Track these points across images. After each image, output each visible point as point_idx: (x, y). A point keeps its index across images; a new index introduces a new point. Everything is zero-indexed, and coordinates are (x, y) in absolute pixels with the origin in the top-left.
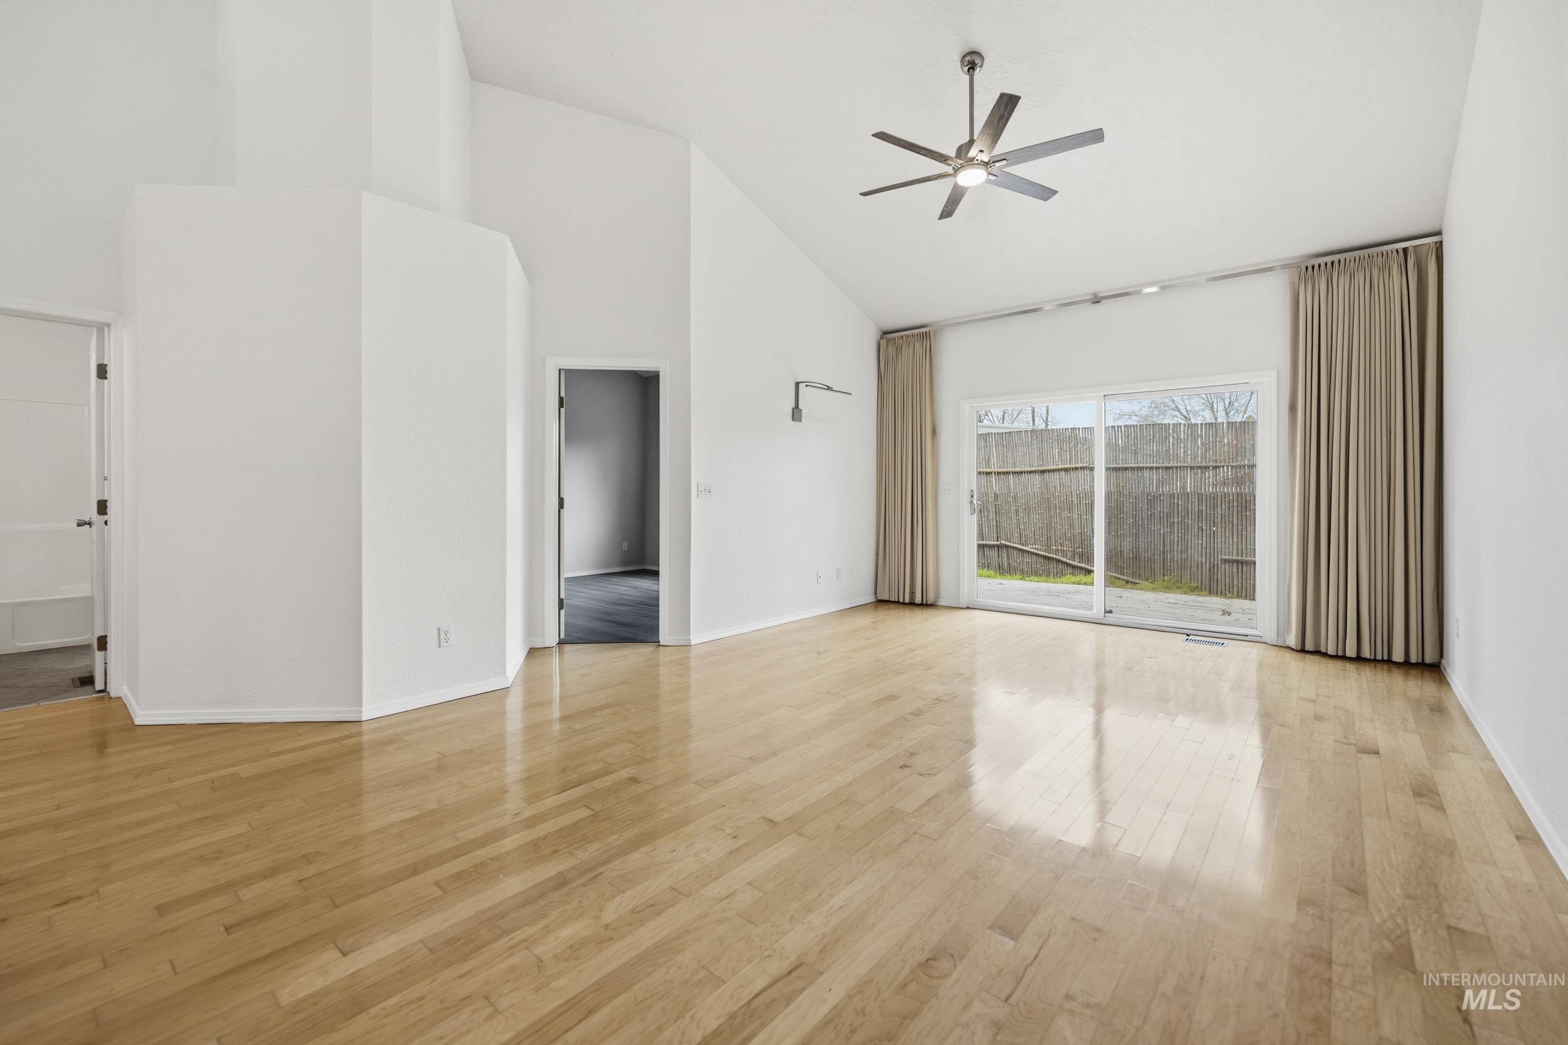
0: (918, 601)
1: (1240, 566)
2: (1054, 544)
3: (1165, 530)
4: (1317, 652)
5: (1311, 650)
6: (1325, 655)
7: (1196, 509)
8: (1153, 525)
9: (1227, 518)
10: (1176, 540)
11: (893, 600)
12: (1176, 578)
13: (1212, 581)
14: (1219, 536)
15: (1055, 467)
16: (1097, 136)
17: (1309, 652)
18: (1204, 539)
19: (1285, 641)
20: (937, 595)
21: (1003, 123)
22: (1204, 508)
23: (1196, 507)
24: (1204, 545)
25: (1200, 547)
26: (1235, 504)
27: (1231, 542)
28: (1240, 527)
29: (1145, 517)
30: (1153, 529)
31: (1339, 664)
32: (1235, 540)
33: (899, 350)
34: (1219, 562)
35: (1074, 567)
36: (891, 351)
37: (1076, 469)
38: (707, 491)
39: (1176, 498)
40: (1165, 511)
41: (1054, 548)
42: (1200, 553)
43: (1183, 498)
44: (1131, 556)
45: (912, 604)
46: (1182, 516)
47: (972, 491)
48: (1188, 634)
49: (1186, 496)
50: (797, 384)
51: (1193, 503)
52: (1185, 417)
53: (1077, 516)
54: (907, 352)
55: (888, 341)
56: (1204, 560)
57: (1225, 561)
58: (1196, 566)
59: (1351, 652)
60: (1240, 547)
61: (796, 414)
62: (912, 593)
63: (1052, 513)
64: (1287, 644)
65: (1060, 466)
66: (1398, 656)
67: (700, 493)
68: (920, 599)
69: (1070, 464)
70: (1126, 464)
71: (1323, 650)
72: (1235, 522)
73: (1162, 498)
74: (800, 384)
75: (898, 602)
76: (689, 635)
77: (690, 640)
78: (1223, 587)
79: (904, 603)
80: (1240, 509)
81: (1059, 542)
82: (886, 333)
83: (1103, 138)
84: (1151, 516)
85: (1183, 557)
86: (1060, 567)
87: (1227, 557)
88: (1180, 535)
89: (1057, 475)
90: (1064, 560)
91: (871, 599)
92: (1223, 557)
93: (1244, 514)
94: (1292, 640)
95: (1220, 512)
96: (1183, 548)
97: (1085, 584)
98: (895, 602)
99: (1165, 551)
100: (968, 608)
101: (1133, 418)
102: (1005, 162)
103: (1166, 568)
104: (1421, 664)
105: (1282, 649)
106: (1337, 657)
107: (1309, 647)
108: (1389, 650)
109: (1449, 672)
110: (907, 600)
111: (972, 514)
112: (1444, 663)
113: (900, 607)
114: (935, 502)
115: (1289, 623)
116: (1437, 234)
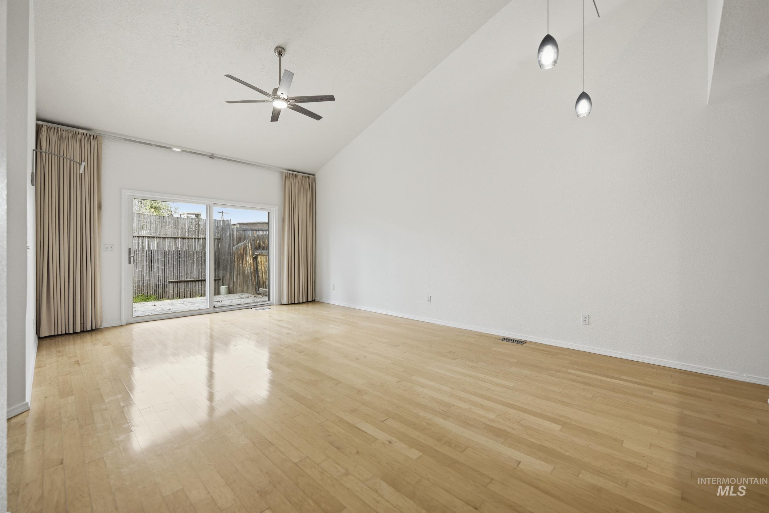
0: (88, 329)
1: (177, 284)
3: (139, 269)
4: (292, 304)
5: (286, 304)
6: (294, 304)
7: (156, 258)
9: (171, 262)
10: (145, 274)
11: (60, 333)
12: (145, 294)
13: (163, 292)
14: (167, 270)
17: (290, 304)
18: (160, 273)
19: (281, 302)
22: (160, 257)
24: (160, 276)
25: (158, 276)
26: (174, 255)
27: (173, 273)
28: (177, 266)
32: (175, 272)
34: (167, 283)
39: (145, 253)
40: (139, 259)
42: (158, 280)
43: (149, 252)
45: (83, 332)
46: (148, 262)
47: (130, 248)
49: (151, 251)
51: (154, 255)
56: (160, 283)
58: (155, 287)
60: (177, 275)
62: (82, 324)
64: (282, 303)
68: (90, 327)
72: (175, 264)
73: (137, 253)
75: (67, 334)
78: (169, 295)
80: (177, 257)
85: (149, 282)
88: (147, 271)
92: (169, 280)
93: (179, 260)
94: (285, 301)
95: (167, 259)
96: (149, 278)
98: (62, 335)
99: (139, 281)
100: (129, 324)
103: (139, 289)
104: (313, 301)
105: (281, 305)
106: (297, 304)
107: (290, 303)
108: (308, 299)
109: (324, 300)
110: (78, 329)
111: (130, 263)
112: (318, 299)
113: (71, 337)
114: (100, 256)
115: (283, 295)
116: (314, 175)
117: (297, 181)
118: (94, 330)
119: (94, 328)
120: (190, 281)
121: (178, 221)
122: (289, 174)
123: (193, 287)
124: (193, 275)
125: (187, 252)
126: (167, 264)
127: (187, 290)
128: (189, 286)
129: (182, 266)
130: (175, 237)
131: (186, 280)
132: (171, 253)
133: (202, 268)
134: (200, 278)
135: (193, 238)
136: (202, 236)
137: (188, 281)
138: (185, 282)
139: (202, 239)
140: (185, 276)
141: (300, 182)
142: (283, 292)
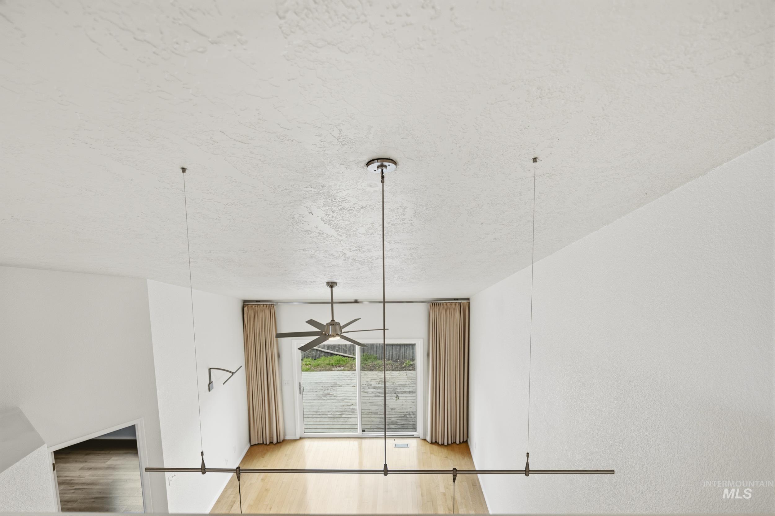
11: (260, 443)
17: (433, 443)
33: (255, 313)
36: (251, 313)
47: (300, 383)
48: (395, 438)
50: (210, 370)
54: (260, 315)
55: (249, 307)
59: (446, 443)
61: (210, 387)
62: (272, 438)
64: (427, 439)
66: (458, 442)
67: (170, 482)
82: (246, 302)
91: (248, 446)
94: (429, 439)
100: (300, 438)
107: (434, 440)
111: (300, 393)
114: (281, 390)
115: (427, 431)
116: (468, 299)
117: (444, 312)
119: (279, 442)
122: (433, 305)
141: (448, 311)
142: (427, 429)
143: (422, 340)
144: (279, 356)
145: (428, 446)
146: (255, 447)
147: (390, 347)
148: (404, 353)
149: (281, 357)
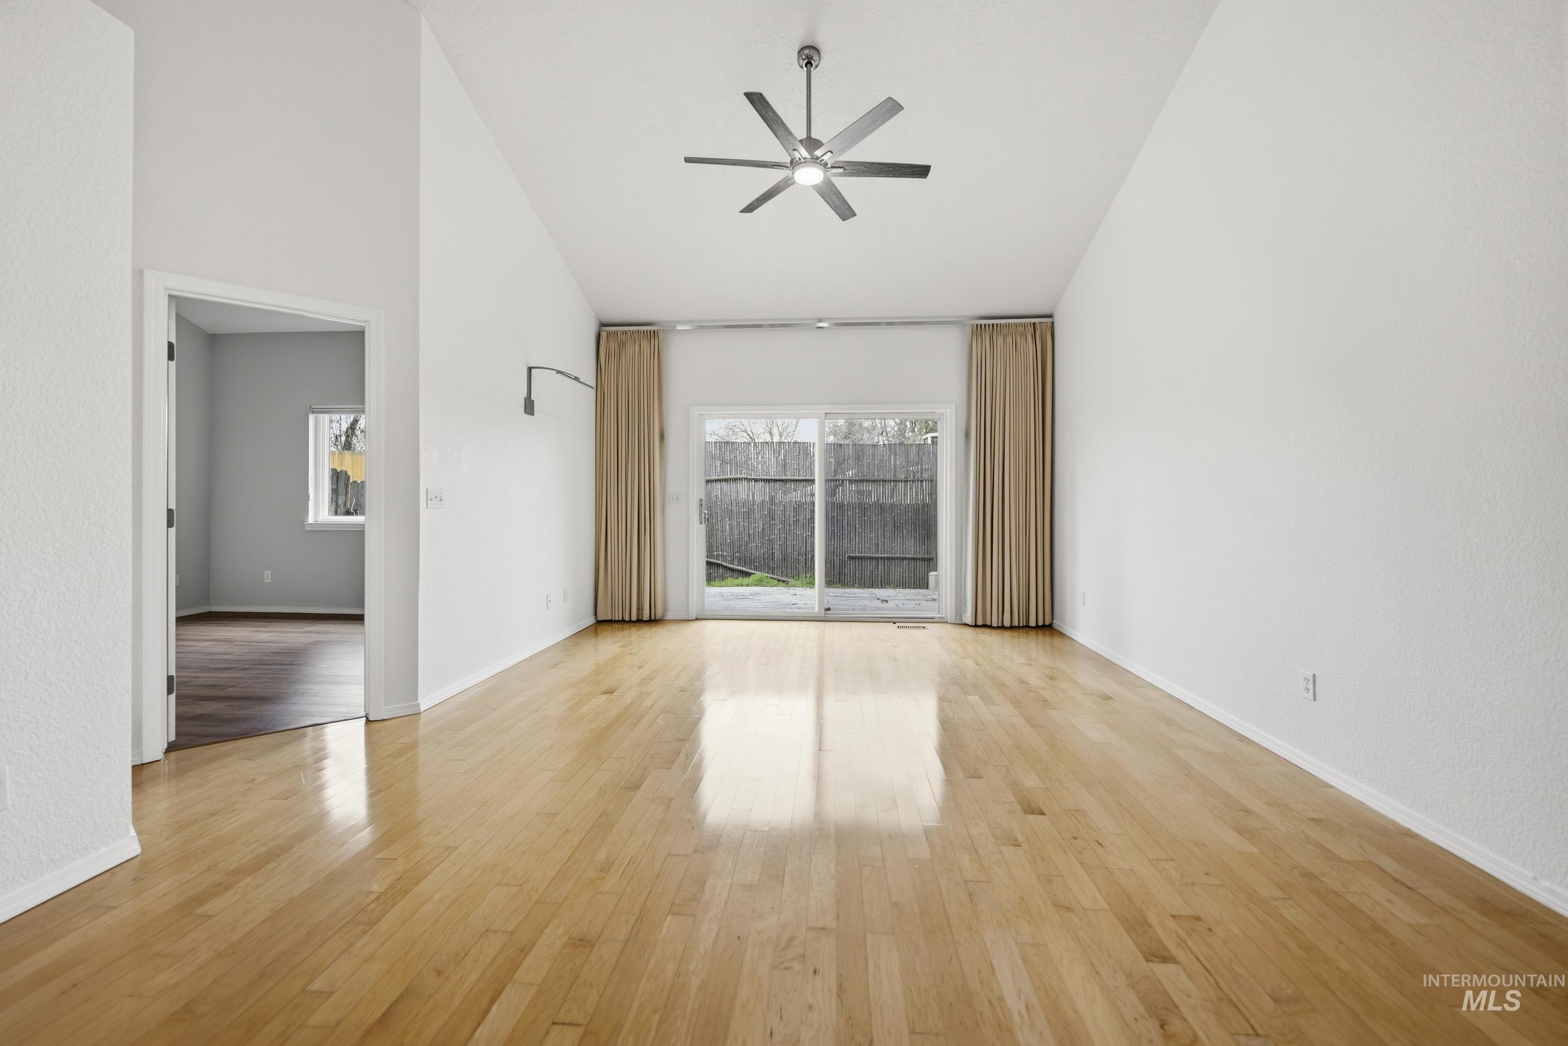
0: (647, 618)
1: (860, 561)
2: (715, 550)
4: (985, 626)
5: (971, 624)
6: (990, 627)
7: (830, 516)
8: (798, 530)
9: (851, 522)
11: (617, 619)
13: (841, 575)
14: (846, 537)
15: (717, 478)
16: (922, 171)
17: (979, 626)
19: (962, 620)
20: (665, 610)
21: (872, 128)
22: (836, 515)
23: (830, 513)
24: (836, 545)
26: (857, 511)
27: (854, 543)
28: (860, 530)
29: (791, 523)
30: (798, 533)
31: (1000, 632)
32: (857, 540)
33: (622, 345)
34: (846, 559)
35: (733, 570)
36: (613, 345)
37: (736, 480)
38: (438, 499)
41: (716, 553)
44: (781, 558)
45: (640, 621)
47: (701, 500)
48: (894, 621)
50: (530, 369)
52: (751, 438)
53: (736, 524)
54: (631, 349)
55: (609, 333)
56: (836, 559)
57: (851, 558)
59: (1007, 623)
60: (860, 546)
61: (529, 407)
62: (640, 609)
63: (714, 521)
64: (964, 622)
65: (722, 477)
66: (1032, 623)
67: (429, 502)
68: (648, 616)
69: (730, 475)
70: (794, 476)
71: (989, 624)
72: (857, 526)
73: (805, 506)
74: (532, 370)
75: (623, 621)
76: (416, 698)
77: (418, 705)
78: (849, 580)
79: (630, 621)
80: (860, 515)
81: (720, 547)
82: (603, 325)
83: (927, 175)
84: (796, 522)
86: (721, 571)
87: (851, 555)
89: (718, 485)
90: (724, 564)
91: (591, 620)
92: (849, 555)
93: (863, 518)
94: (968, 618)
95: (846, 517)
97: (747, 585)
98: (618, 621)
100: (696, 619)
101: (714, 436)
102: (841, 170)
104: (1044, 626)
105: (961, 626)
106: (998, 628)
107: (980, 622)
108: (1028, 620)
109: (1068, 630)
110: (634, 618)
111: (701, 523)
112: (1057, 624)
113: (626, 626)
114: (663, 511)
115: (965, 604)
116: (1050, 316)
117: (1000, 339)
118: (653, 621)
119: (653, 618)
120: (882, 558)
121: (862, 450)
122: (979, 328)
123: (886, 567)
124: (886, 548)
125: (877, 505)
126: (846, 527)
127: (876, 573)
128: (880, 567)
129: (869, 530)
130: (857, 478)
131: (874, 555)
132: (852, 508)
133: (901, 535)
134: (897, 554)
135: (886, 481)
136: (902, 475)
137: (877, 559)
138: (871, 558)
139: (918, 481)
140: (874, 549)
141: (1009, 340)
142: (965, 597)
143: (955, 404)
144: (662, 437)
145: (969, 633)
146: (605, 627)
147: (857, 561)
148: (883, 576)
149: (665, 437)
